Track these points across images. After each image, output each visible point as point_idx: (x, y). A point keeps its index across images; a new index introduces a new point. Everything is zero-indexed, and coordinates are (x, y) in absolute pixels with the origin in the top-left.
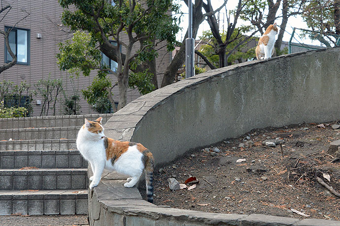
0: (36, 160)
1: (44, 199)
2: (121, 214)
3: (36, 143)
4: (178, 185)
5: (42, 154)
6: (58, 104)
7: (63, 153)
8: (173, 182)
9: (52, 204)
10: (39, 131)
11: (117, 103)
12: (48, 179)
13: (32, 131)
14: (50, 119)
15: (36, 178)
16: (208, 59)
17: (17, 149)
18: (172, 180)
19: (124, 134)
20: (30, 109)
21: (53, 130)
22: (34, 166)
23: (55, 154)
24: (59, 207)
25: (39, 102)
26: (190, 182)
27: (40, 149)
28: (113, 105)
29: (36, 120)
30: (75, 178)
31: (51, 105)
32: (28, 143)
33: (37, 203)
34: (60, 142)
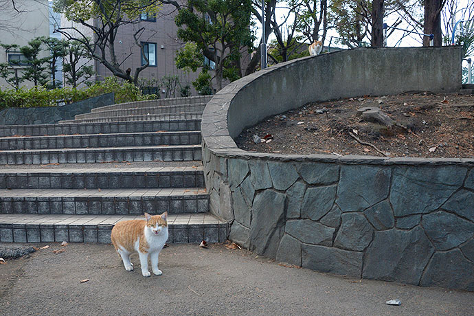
0: (166, 126)
1: (173, 151)
2: (224, 157)
3: (165, 116)
4: (259, 140)
5: (170, 122)
6: (176, 92)
7: (183, 121)
8: (256, 138)
9: (178, 154)
10: (166, 108)
11: (215, 90)
12: (174, 138)
13: (162, 108)
14: (173, 100)
15: (167, 138)
16: (275, 58)
17: (153, 119)
18: (256, 136)
19: (223, 107)
20: (159, 96)
21: (175, 107)
22: (165, 130)
23: (178, 122)
24: (182, 155)
25: (164, 91)
26: (267, 138)
27: (167, 119)
28: (213, 91)
29: (164, 101)
30: (191, 137)
31: (172, 92)
32: (160, 116)
33: (168, 153)
34: (180, 115)
